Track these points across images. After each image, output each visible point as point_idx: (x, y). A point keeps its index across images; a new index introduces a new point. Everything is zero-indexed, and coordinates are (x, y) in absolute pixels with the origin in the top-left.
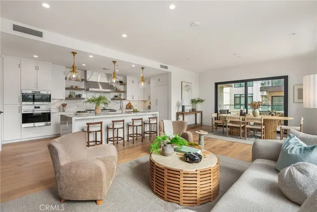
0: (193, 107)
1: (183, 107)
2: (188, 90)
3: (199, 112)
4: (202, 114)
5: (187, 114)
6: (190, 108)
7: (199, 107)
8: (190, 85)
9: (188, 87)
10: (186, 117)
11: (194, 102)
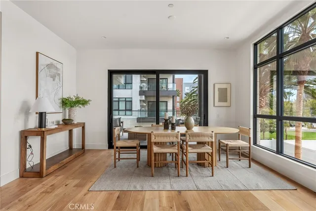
0: (65, 115)
1: (42, 116)
2: (53, 77)
3: (77, 125)
4: (83, 128)
5: (52, 131)
6: (60, 117)
7: (78, 115)
8: (59, 66)
9: (53, 71)
10: (49, 139)
11: (66, 103)
